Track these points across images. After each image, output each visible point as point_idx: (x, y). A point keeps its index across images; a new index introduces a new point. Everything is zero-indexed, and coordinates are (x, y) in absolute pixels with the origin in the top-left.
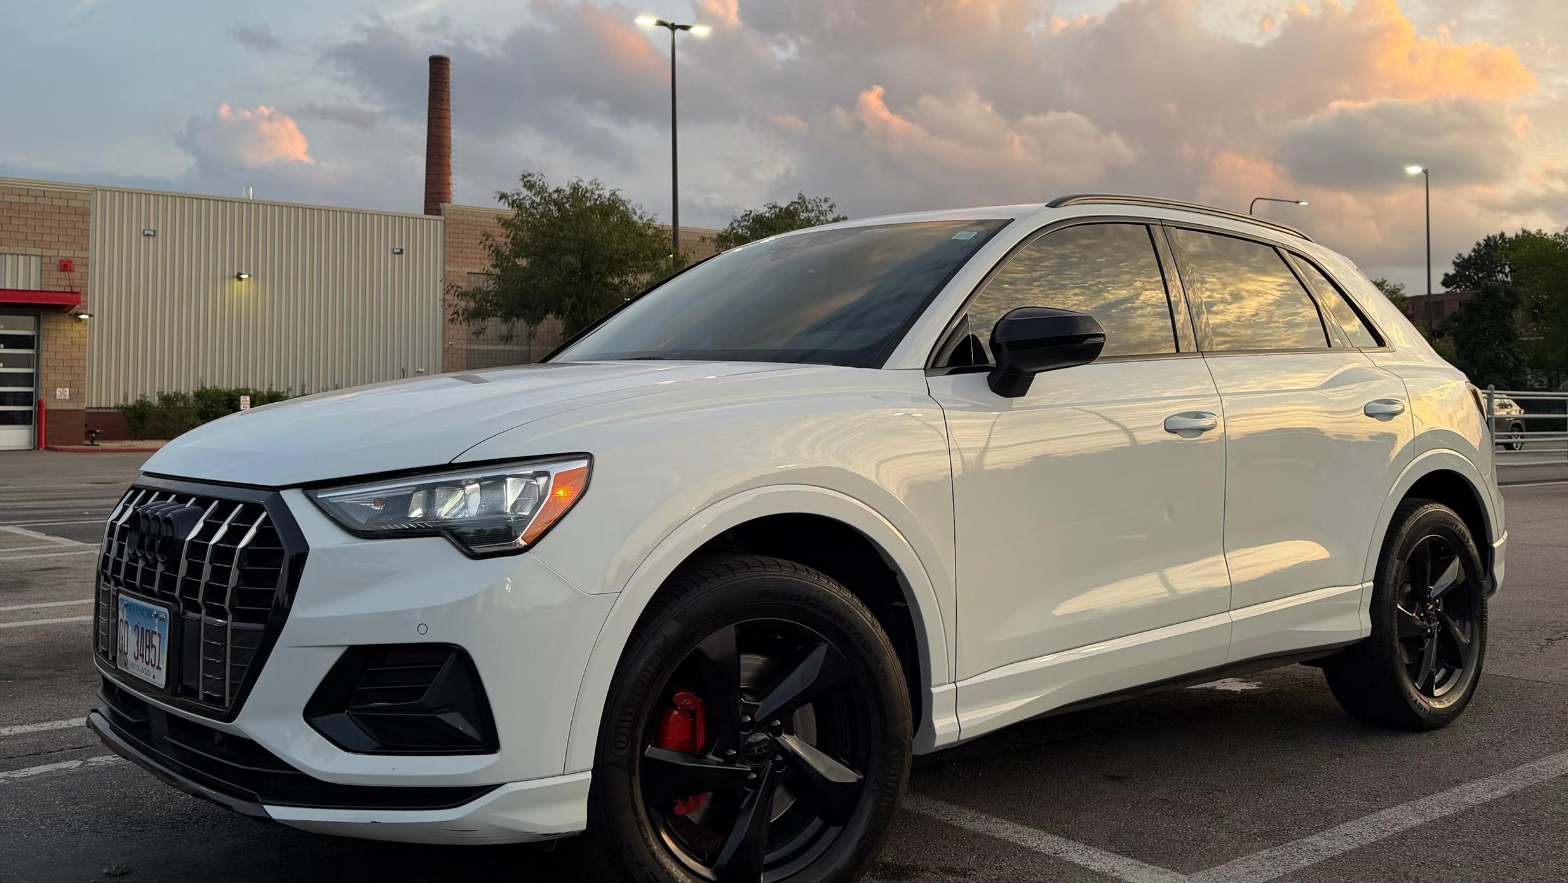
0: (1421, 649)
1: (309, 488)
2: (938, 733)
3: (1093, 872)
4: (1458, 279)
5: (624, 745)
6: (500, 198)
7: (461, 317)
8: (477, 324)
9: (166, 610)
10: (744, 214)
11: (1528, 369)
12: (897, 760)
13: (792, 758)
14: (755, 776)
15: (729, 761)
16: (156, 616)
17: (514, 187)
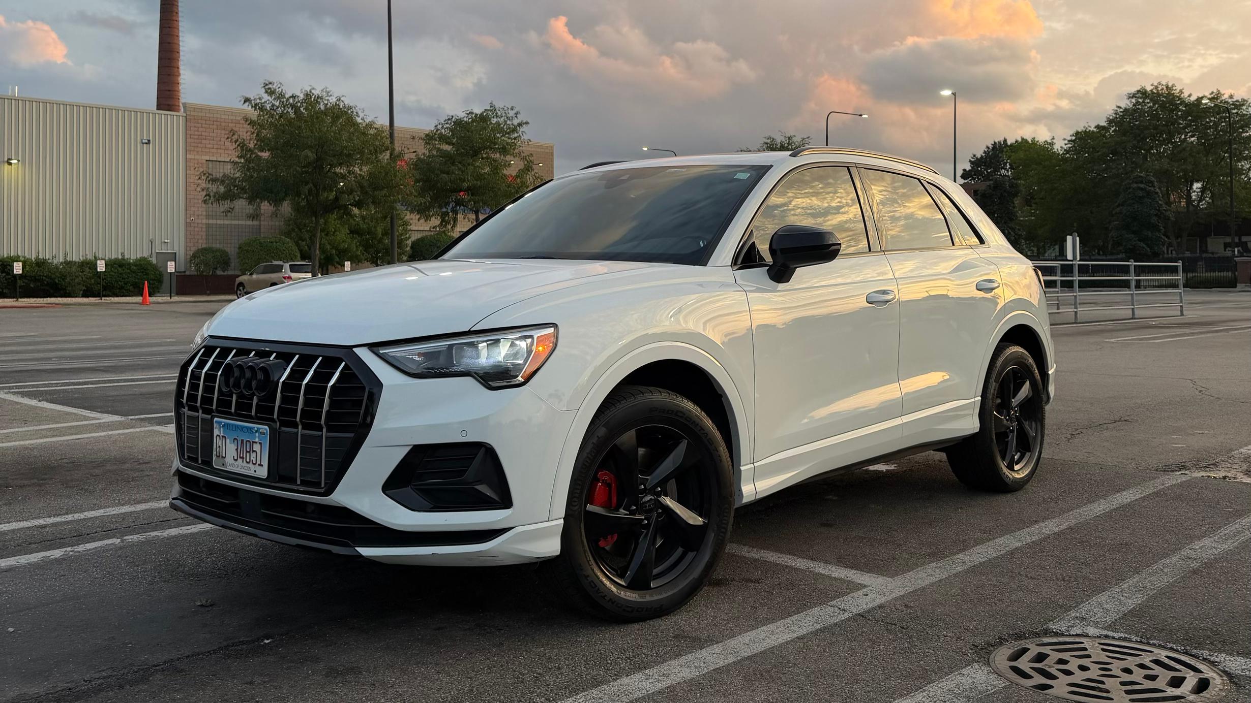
0: (1006, 440)
1: (373, 347)
2: (744, 495)
3: (835, 578)
4: (973, 173)
5: (576, 504)
6: (245, 102)
7: (212, 198)
8: (226, 205)
9: (266, 427)
10: (447, 118)
11: (1023, 241)
12: (727, 511)
13: (667, 510)
14: (647, 522)
15: (632, 513)
16: (256, 432)
17: (257, 93)
